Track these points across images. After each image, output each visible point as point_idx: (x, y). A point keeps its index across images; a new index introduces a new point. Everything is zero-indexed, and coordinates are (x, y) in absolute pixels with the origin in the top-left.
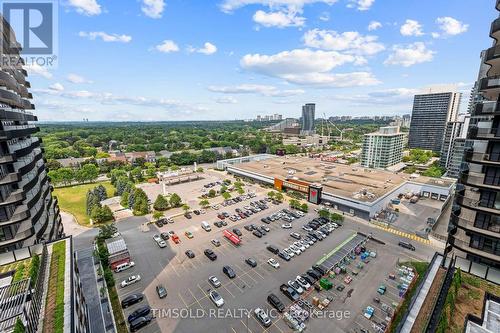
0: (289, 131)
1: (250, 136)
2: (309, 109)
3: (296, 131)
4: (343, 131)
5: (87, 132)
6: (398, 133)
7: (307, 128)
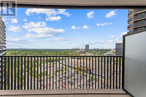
0: (82, 52)
1: (70, 54)
2: (87, 46)
3: (84, 52)
4: (97, 53)
5: (21, 52)
6: (112, 53)
7: (87, 52)
